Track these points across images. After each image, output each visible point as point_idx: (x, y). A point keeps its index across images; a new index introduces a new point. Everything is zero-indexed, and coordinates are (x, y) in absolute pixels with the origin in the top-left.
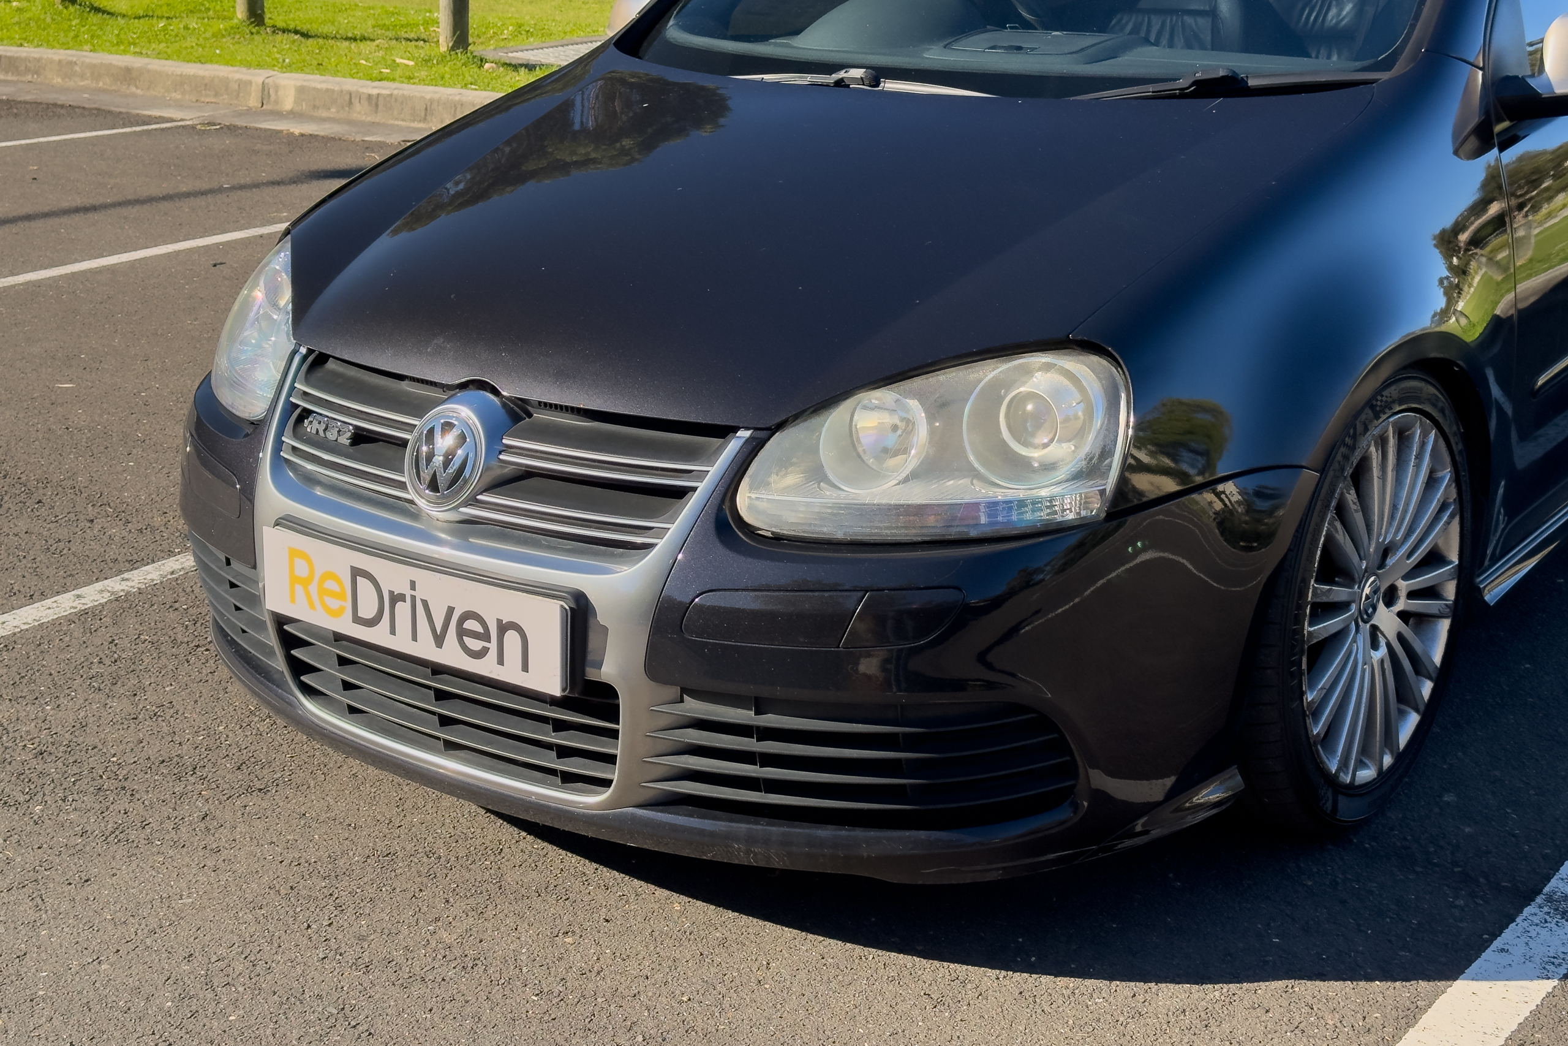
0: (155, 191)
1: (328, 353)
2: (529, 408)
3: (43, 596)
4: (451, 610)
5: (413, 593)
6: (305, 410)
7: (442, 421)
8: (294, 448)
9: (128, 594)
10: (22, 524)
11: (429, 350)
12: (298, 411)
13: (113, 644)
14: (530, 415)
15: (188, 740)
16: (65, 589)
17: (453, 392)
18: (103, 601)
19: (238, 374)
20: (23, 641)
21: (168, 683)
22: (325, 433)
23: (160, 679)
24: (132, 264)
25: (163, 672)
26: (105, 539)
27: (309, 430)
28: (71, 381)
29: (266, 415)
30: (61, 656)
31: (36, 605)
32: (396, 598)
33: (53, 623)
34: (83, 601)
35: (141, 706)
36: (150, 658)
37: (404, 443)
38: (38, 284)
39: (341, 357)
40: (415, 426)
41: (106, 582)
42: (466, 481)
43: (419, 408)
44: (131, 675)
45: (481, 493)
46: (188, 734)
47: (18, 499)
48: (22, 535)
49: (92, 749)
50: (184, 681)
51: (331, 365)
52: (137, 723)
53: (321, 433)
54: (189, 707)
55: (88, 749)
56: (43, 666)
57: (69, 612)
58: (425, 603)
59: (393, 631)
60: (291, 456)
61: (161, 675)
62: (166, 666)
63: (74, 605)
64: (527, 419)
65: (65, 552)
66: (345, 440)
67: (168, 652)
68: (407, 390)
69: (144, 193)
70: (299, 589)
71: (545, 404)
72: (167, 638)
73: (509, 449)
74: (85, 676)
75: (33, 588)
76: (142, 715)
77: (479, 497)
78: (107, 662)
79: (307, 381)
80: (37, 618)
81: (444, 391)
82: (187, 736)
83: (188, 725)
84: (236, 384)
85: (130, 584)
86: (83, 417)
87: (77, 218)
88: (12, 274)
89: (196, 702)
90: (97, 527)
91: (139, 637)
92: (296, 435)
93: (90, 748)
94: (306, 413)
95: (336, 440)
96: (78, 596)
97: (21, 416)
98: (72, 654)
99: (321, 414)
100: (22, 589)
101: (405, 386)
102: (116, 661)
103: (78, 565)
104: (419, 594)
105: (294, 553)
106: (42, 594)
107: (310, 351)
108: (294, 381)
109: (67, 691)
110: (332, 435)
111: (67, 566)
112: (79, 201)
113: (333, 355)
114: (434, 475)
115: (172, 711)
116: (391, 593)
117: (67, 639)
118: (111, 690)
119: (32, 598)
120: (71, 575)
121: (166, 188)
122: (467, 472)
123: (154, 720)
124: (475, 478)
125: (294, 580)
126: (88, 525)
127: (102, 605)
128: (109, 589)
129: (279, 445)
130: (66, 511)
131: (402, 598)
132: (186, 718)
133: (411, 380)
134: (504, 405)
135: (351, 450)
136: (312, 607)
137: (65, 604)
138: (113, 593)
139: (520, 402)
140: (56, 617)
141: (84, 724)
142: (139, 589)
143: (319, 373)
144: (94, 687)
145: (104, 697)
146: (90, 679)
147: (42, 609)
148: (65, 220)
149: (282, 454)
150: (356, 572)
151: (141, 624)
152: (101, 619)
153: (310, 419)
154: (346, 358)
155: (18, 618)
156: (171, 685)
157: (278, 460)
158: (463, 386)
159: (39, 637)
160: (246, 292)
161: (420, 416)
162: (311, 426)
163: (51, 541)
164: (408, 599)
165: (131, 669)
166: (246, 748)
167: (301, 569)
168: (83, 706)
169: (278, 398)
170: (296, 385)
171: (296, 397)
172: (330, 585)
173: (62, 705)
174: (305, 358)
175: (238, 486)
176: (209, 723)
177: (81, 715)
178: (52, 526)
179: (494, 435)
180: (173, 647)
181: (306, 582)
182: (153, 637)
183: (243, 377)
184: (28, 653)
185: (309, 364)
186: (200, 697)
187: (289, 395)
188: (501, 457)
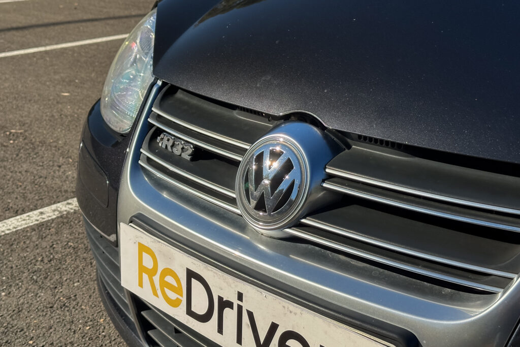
0: (122, 14)
1: (177, 85)
2: (349, 140)
3: (24, 212)
4: (274, 327)
5: (240, 303)
6: (158, 128)
7: (271, 148)
8: (148, 159)
9: (68, 213)
10: (25, 166)
11: (258, 85)
12: (153, 129)
13: (52, 248)
14: (349, 147)
15: (80, 329)
16: (36, 208)
17: (279, 122)
18: (54, 217)
19: (116, 98)
20: (4, 241)
21: (77, 280)
22: (172, 149)
23: (72, 276)
24: (107, 42)
25: (76, 271)
26: (64, 177)
27: (160, 145)
28: (69, 92)
29: (130, 131)
30: (21, 255)
31: (18, 217)
32: (225, 304)
33: (24, 230)
34: (44, 216)
35: (57, 297)
36: (70, 259)
37: (236, 163)
38: (65, 49)
39: (187, 89)
40: (247, 150)
41: (59, 205)
42: (292, 204)
43: (250, 135)
44: (56, 272)
45: (304, 218)
46: (81, 324)
47: (28, 152)
48: (23, 173)
49: (20, 332)
50: (86, 279)
51: (179, 95)
52: (52, 311)
53: (169, 148)
54: (86, 301)
55: (17, 332)
56: (10, 261)
57: (34, 223)
58: (250, 315)
59: (220, 330)
60: (146, 164)
61: (74, 273)
62: (78, 266)
63: (38, 218)
64: (347, 150)
65: (42, 184)
66: (186, 156)
67: (81, 256)
68: (237, 118)
69: (117, 14)
70: (145, 277)
71: (365, 138)
72: (83, 245)
73: (330, 177)
74: (30, 271)
75: (20, 206)
76: (56, 304)
77: (303, 221)
78: (46, 261)
79: (161, 108)
80: (16, 226)
81: (269, 121)
82: (80, 326)
83: (82, 315)
84: (113, 106)
85: (70, 206)
86: (70, 110)
87: (89, 24)
88: (57, 44)
89: (90, 296)
90: (62, 170)
91: (67, 244)
92: (152, 148)
93: (19, 330)
94: (159, 132)
95: (180, 155)
96: (42, 213)
97: (41, 108)
98: (28, 253)
99: (170, 134)
100: (14, 206)
101: (236, 114)
102: (51, 260)
103: (46, 193)
104: (246, 306)
105: (142, 248)
106: (23, 210)
107: (164, 84)
108: (151, 106)
109: (17, 282)
110: (177, 151)
111: (41, 193)
112: (90, 17)
113: (181, 87)
114: (262, 196)
115: (74, 303)
116: (220, 299)
117: (28, 242)
118: (43, 283)
119: (17, 213)
120: (42, 199)
121: (127, 13)
122: (293, 197)
123: (62, 309)
124: (300, 201)
125: (142, 269)
126: (58, 168)
127: (53, 220)
128: (59, 209)
129: (137, 155)
130: (49, 160)
131: (230, 305)
132: (82, 309)
133: (241, 110)
134: (326, 137)
135: (192, 164)
136: (156, 294)
137: (32, 218)
138: (60, 212)
139: (340, 134)
140: (26, 226)
141: (20, 309)
142: (75, 210)
143: (170, 101)
144: (34, 279)
145: (37, 287)
146: (33, 273)
147: (20, 220)
148: (84, 24)
149: (140, 162)
150: (191, 275)
151: (71, 234)
152: (50, 229)
153: (162, 136)
154: (191, 89)
155: (6, 226)
156: (78, 281)
157: (136, 166)
158: (287, 118)
159: (13, 239)
160: (127, 43)
161: (251, 141)
162: (163, 142)
163: (37, 177)
164: (235, 307)
165: (58, 267)
166: (114, 340)
167: (148, 262)
168: (23, 294)
169: (139, 119)
170: (153, 109)
171: (153, 119)
172: (169, 279)
173: (12, 292)
174: (160, 89)
175: (108, 182)
176: (95, 315)
177: (21, 302)
178: (40, 168)
179: (317, 164)
180: (85, 253)
181: (152, 273)
182: (75, 244)
183: (118, 101)
184: (4, 251)
185: (163, 93)
186: (94, 292)
187: (147, 116)
188: (325, 185)
